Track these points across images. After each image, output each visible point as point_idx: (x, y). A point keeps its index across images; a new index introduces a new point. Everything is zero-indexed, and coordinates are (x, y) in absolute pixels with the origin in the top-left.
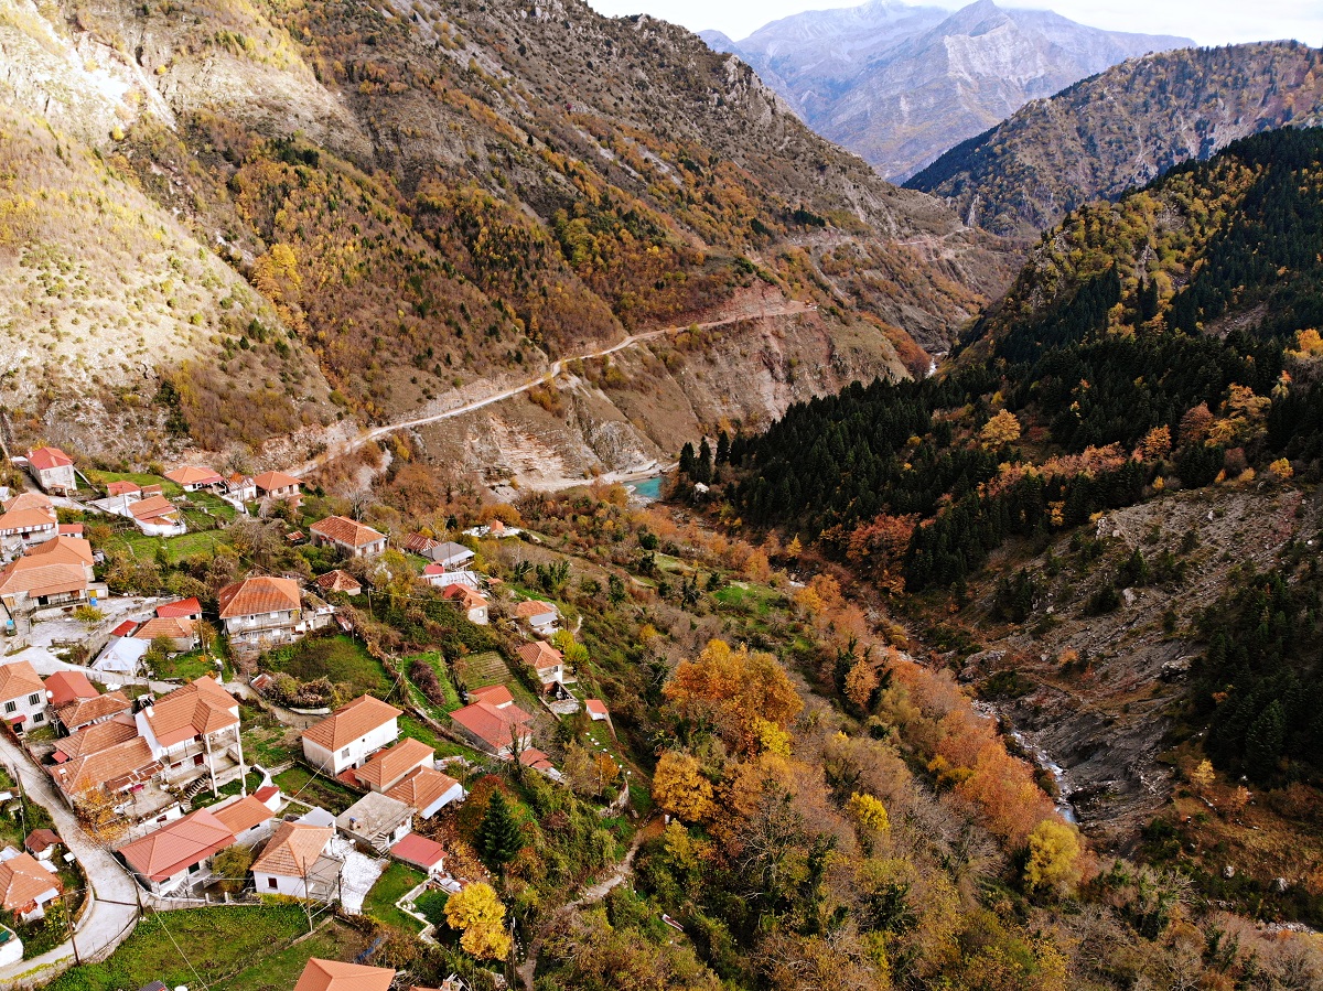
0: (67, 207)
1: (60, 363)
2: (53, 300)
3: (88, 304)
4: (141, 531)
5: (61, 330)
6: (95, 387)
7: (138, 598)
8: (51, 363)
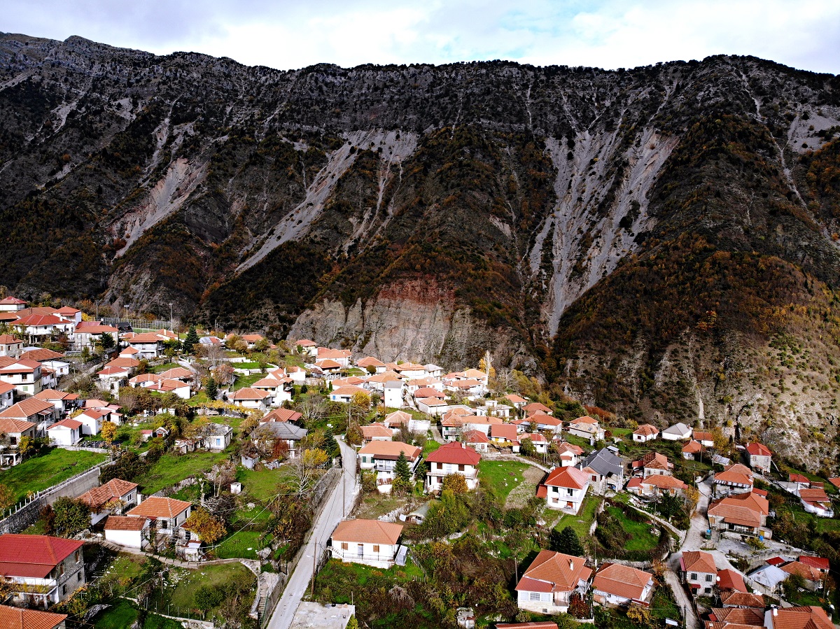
0: (804, 316)
1: (779, 406)
2: (784, 369)
3: (805, 373)
4: (804, 507)
5: (785, 386)
6: (798, 424)
7: (789, 546)
8: (774, 404)
